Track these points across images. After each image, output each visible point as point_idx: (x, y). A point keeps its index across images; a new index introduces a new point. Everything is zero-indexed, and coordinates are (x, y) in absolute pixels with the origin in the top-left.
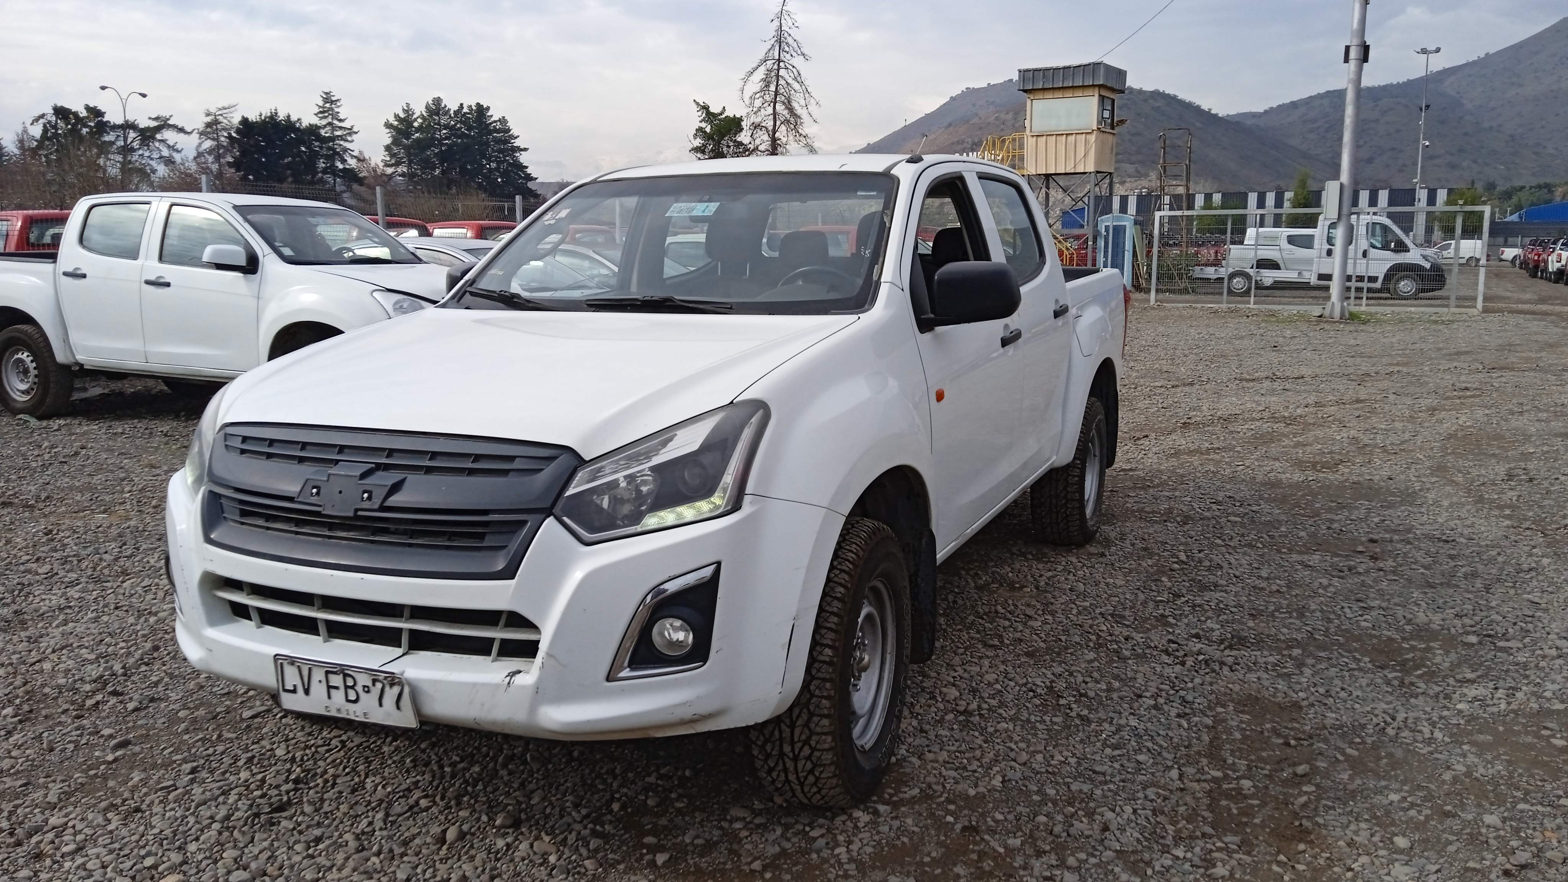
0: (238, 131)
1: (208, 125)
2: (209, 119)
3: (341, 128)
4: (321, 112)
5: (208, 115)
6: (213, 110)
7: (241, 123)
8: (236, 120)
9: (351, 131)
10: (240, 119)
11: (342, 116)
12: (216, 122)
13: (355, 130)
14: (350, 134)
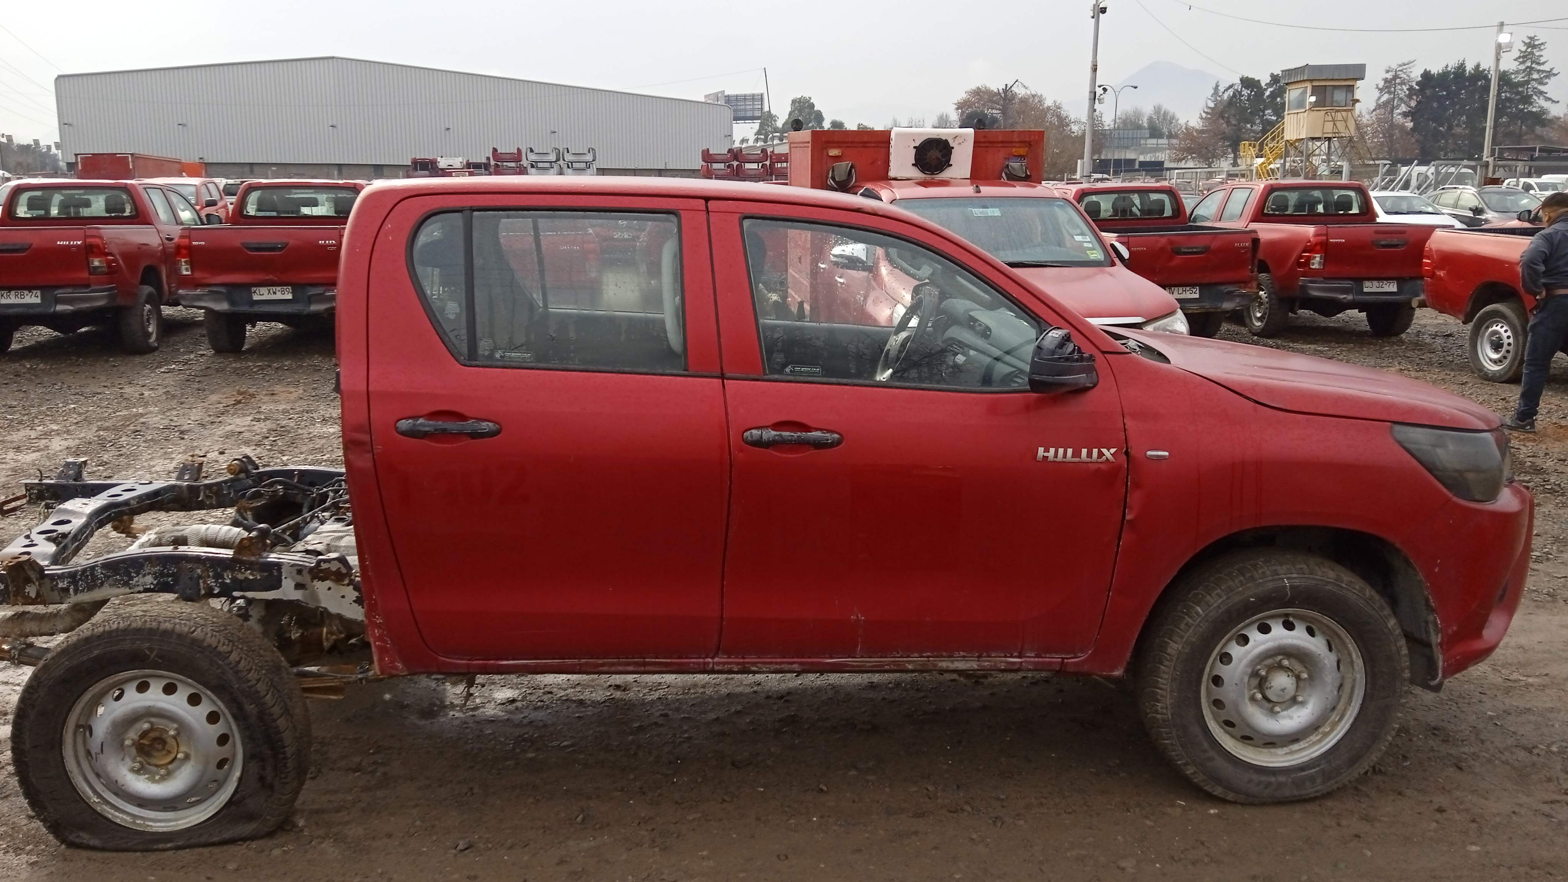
0: (1418, 83)
1: (1386, 80)
2: (1389, 76)
3: (1539, 71)
4: (1520, 57)
5: (1388, 72)
6: (1394, 66)
7: (1422, 76)
8: (1416, 74)
9: (1550, 74)
10: (1422, 72)
11: (1542, 60)
12: (1396, 77)
13: (1554, 71)
14: (1547, 77)
